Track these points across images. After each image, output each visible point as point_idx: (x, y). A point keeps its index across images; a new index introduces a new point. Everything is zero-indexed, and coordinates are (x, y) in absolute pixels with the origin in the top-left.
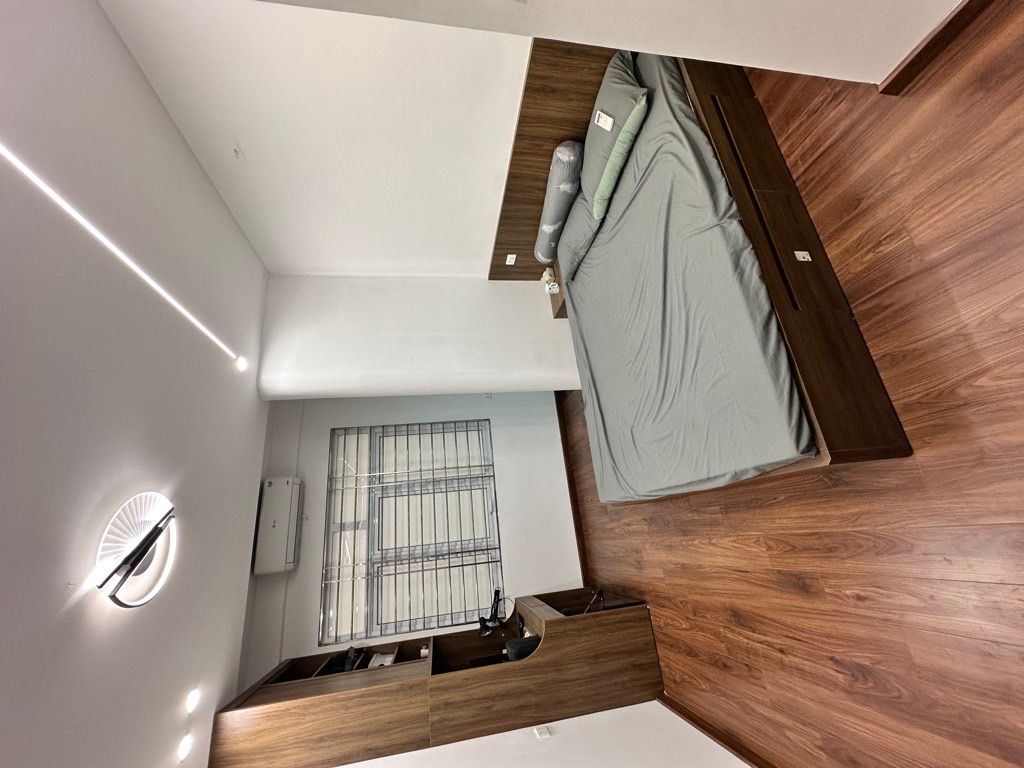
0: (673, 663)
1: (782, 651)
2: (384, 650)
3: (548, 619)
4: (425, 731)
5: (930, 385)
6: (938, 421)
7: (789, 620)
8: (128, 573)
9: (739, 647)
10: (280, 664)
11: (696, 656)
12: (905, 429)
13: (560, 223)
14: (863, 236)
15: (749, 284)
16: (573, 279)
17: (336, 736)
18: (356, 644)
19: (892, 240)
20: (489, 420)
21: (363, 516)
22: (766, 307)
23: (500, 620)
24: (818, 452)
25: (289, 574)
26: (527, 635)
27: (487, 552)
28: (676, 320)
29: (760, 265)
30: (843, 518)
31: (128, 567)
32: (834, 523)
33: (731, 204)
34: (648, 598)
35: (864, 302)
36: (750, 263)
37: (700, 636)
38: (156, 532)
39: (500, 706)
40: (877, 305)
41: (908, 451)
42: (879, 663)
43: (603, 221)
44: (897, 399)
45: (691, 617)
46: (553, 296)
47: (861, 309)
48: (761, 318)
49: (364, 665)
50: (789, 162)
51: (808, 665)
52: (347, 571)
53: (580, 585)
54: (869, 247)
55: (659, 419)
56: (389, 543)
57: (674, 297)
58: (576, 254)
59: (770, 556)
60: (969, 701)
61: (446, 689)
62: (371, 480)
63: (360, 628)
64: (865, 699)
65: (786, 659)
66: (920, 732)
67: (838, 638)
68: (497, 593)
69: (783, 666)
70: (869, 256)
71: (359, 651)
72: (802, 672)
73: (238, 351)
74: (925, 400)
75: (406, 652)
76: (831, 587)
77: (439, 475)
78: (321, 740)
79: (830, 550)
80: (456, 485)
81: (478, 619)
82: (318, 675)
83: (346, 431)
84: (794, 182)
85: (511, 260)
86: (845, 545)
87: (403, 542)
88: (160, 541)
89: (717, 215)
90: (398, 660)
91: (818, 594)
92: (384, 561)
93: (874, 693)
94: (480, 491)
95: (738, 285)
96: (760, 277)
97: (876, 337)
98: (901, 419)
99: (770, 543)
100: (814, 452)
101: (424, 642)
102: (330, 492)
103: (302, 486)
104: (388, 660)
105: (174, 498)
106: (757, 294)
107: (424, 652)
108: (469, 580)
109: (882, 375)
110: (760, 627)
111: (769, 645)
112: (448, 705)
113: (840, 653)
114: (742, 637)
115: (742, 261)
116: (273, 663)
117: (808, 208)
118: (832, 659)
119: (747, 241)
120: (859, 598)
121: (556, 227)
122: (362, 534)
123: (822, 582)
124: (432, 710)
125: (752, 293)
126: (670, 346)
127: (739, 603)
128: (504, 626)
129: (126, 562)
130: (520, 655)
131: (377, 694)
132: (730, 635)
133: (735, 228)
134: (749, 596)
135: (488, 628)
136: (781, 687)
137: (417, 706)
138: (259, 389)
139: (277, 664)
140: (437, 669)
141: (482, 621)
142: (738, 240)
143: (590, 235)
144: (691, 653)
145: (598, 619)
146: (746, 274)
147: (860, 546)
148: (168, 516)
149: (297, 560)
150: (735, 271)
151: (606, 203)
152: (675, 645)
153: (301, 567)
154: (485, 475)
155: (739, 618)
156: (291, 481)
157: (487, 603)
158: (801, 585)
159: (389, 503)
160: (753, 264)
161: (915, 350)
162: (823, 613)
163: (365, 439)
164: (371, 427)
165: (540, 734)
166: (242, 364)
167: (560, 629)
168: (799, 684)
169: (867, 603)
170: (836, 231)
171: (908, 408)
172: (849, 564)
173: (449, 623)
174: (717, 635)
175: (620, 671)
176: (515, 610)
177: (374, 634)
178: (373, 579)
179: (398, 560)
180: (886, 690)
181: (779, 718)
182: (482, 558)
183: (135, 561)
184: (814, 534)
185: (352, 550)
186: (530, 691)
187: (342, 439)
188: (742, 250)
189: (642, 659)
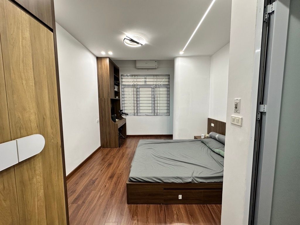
0: (106, 150)
1: (101, 170)
2: (119, 89)
3: (118, 125)
4: (101, 97)
5: (139, 212)
6: (132, 211)
7: (106, 173)
8: (130, 40)
9: (105, 163)
10: (118, 67)
11: (106, 155)
12: (133, 205)
13: (218, 140)
14: (181, 212)
15: (172, 179)
16: (202, 142)
17: (102, 80)
18: (120, 82)
19: (177, 218)
20: (169, 115)
21: (148, 83)
22: (165, 181)
23: (122, 114)
24: (129, 182)
25: (136, 67)
26: (117, 120)
27: (137, 113)
28: (172, 162)
29: (177, 183)
30: (120, 188)
31: (131, 40)
32: (120, 186)
33: (197, 181)
34: (120, 148)
35: (164, 208)
36: (178, 181)
37: (109, 156)
38: (138, 43)
39: (104, 112)
40: (162, 210)
41: (128, 203)
42: (94, 185)
43: (214, 152)
44: (140, 206)
45: (113, 156)
46: (201, 136)
47: (163, 206)
48: (162, 179)
49: (115, 84)
50: (214, 205)
51: (98, 174)
52: (135, 80)
53: (127, 134)
54: (178, 213)
55: (152, 155)
56: (141, 89)
57: (179, 163)
58: (207, 143)
59: (119, 173)
60: (84, 197)
61: (108, 101)
62: (156, 85)
63: (124, 83)
64: (90, 182)
65: (100, 171)
66: (82, 188)
67: (100, 180)
68: (127, 114)
69: (99, 170)
70: (175, 213)
71: (119, 83)
72: (97, 173)
73: (185, 51)
74: (137, 210)
75: (117, 93)
76: (109, 182)
77: (156, 102)
78: (102, 77)
79: (116, 184)
80: (153, 106)
81: (123, 109)
82: (114, 75)
83: (169, 78)
84: (206, 204)
85: (213, 125)
86: (116, 187)
87: (141, 93)
88: (136, 44)
89: (195, 177)
90: (115, 92)
91: (109, 180)
92: (137, 88)
93: (90, 183)
94: (151, 112)
95: (173, 176)
96: (173, 182)
97: (155, 207)
98: (135, 205)
99: (121, 174)
100: (130, 181)
101: (119, 97)
102: (154, 75)
103: (155, 69)
104: (116, 90)
105: (146, 45)
106: (169, 180)
107: (117, 97)
108: (130, 108)
109: (146, 205)
110: (107, 168)
111: (103, 169)
112: (105, 101)
113: (98, 180)
114: (106, 164)
115: (179, 179)
116: (118, 65)
117: (196, 205)
118: (97, 178)
119: (184, 182)
120: (105, 186)
121: (217, 139)
122: (143, 83)
123: (111, 181)
124: (104, 98)
125: (169, 179)
126: (167, 160)
127: (113, 165)
128: (121, 115)
129: (131, 39)
130: (112, 118)
131: (108, 88)
132: (108, 162)
133: (190, 180)
134: (113, 167)
135: (120, 112)
136: (96, 168)
137: (105, 95)
138: (176, 57)
139: (118, 66)
140: (112, 100)
141: (122, 110)
142: (185, 180)
143: (211, 148)
144: (107, 154)
145: (117, 136)
146: (175, 179)
147: (114, 189)
148: (142, 45)
149: (138, 69)
150: (177, 177)
151: (218, 153)
152: (109, 151)
153: (138, 70)
154: (155, 113)
155: (110, 164)
156: (157, 66)
157: (126, 112)
158: (111, 177)
159: (150, 89)
160: (177, 182)
161: (148, 212)
162: (105, 179)
163: (167, 83)
164: (169, 85)
165: (98, 120)
166: (181, 53)
167: (116, 127)
168: (95, 172)
169: (104, 187)
170: (186, 208)
171: (137, 207)
172: (112, 186)
173: (123, 103)
174: (108, 160)
175: (107, 139)
176: (124, 118)
177: (122, 86)
178: (134, 86)
179: (137, 91)
180: (90, 185)
181: (91, 167)
182: (136, 111)
183: (132, 40)
184: (120, 182)
185: (141, 81)
186: (105, 119)
187: (167, 77)
188: (182, 180)
189: (108, 144)
